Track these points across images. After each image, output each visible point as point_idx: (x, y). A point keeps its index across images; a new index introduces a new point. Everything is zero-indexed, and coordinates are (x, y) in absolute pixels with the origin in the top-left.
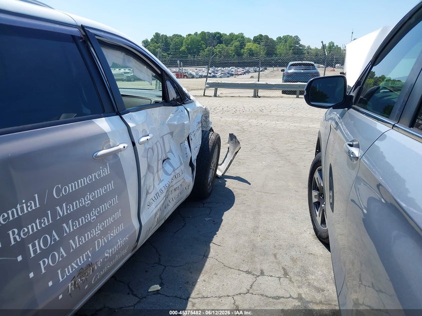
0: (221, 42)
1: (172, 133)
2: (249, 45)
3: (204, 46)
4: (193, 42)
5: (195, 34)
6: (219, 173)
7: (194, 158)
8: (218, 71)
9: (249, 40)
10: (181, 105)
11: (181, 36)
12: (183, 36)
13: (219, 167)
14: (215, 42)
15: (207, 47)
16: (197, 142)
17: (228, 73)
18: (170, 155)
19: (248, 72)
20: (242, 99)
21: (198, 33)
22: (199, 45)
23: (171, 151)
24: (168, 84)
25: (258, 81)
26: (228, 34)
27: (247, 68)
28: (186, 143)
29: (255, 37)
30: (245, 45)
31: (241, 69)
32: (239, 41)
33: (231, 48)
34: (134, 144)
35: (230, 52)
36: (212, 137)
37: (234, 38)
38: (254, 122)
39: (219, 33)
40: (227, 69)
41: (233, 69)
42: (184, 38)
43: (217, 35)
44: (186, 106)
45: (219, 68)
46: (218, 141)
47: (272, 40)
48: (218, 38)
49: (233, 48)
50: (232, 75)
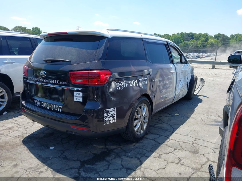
0: (193, 38)
1: (182, 73)
2: (211, 40)
3: (182, 40)
4: (176, 38)
5: (177, 34)
6: (195, 94)
7: (188, 83)
8: (190, 55)
9: (211, 37)
10: (186, 64)
11: (169, 35)
12: (170, 35)
13: (195, 91)
14: (189, 38)
15: (184, 41)
16: (190, 77)
17: (196, 56)
18: (181, 80)
19: (209, 56)
20: (205, 69)
21: (179, 33)
22: (179, 40)
23: (181, 78)
24: (183, 57)
25: (215, 60)
26: (198, 34)
27: (209, 54)
28: (186, 77)
29: (215, 35)
30: (208, 40)
31: (205, 54)
32: (205, 38)
33: (199, 42)
34: (176, 72)
35: (198, 44)
36: (195, 77)
37: (201, 36)
38: (211, 79)
39: (192, 33)
40: (195, 54)
41: (200, 54)
42: (170, 36)
43: (191, 34)
44: (188, 64)
45: (191, 53)
46: (197, 79)
47: (227, 37)
48: (191, 36)
49: (200, 42)
50: (199, 57)
